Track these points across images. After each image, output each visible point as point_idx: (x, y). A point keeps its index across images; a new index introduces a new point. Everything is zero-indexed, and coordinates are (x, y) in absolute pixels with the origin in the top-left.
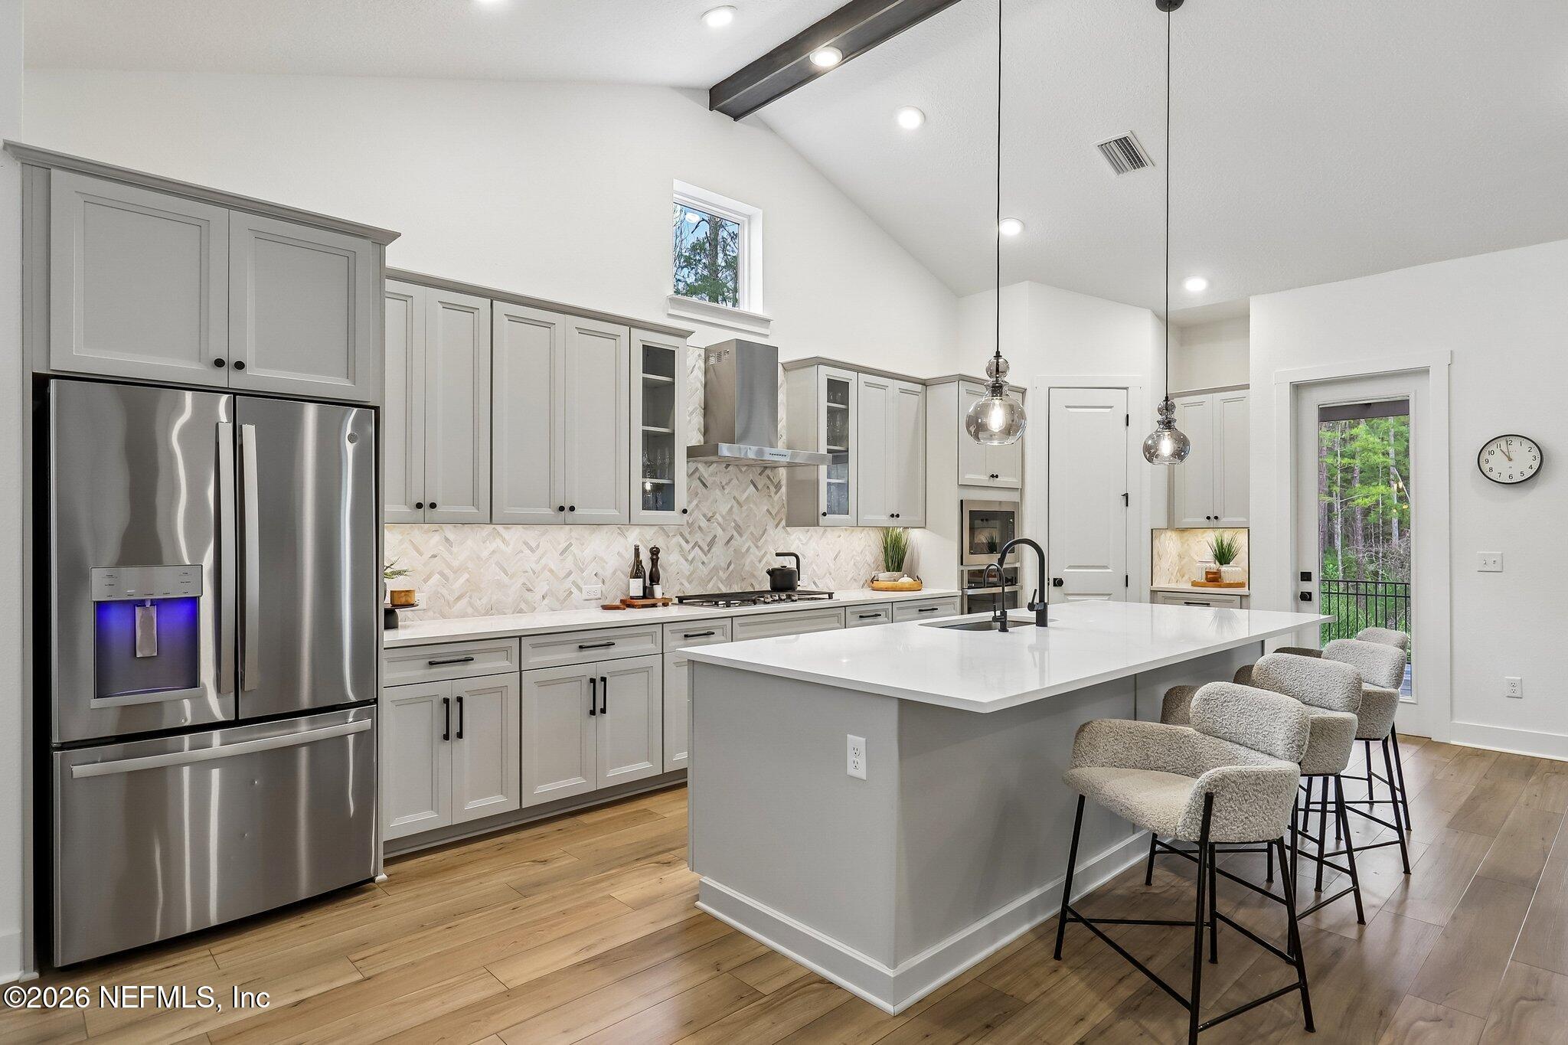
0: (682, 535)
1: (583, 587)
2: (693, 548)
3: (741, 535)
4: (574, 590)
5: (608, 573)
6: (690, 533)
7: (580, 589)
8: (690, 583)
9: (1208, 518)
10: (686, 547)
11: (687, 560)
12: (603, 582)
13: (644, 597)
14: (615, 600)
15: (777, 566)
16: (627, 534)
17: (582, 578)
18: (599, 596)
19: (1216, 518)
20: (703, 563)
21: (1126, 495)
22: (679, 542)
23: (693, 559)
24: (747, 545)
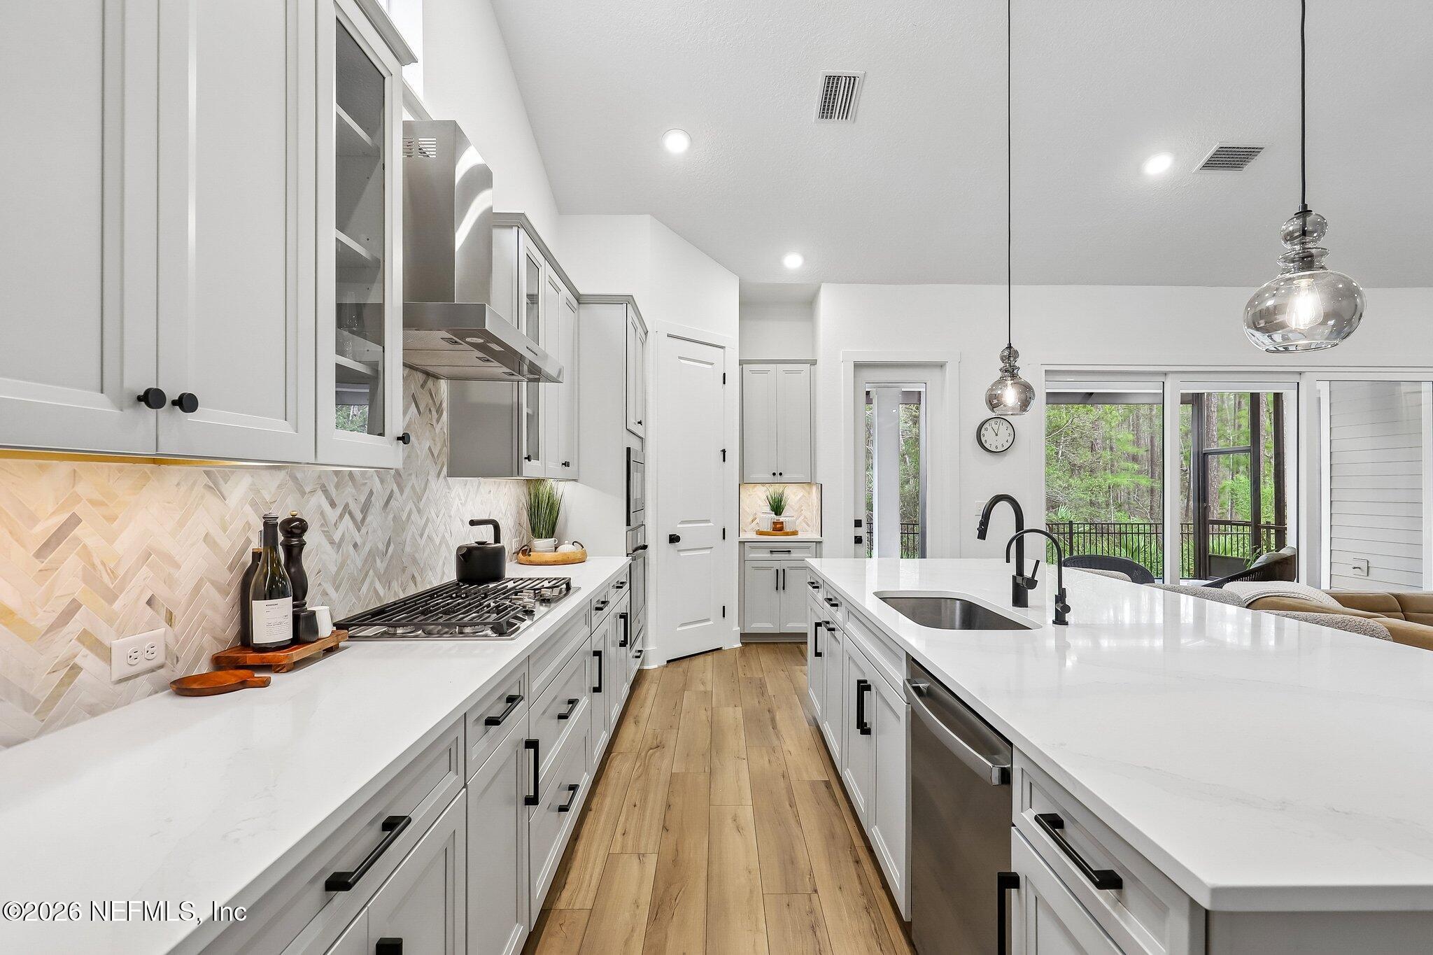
0: (325, 491)
1: (116, 643)
2: (341, 516)
3: (402, 491)
4: (89, 661)
5: (182, 592)
6: (337, 487)
7: (104, 653)
8: (337, 589)
9: (774, 474)
10: (332, 514)
11: (332, 543)
12: (170, 619)
13: (296, 641)
14: (197, 659)
15: (471, 541)
16: (225, 488)
17: (110, 621)
18: (160, 659)
19: (781, 474)
20: (355, 546)
21: (724, 451)
22: (320, 506)
23: (342, 539)
24: (407, 509)
